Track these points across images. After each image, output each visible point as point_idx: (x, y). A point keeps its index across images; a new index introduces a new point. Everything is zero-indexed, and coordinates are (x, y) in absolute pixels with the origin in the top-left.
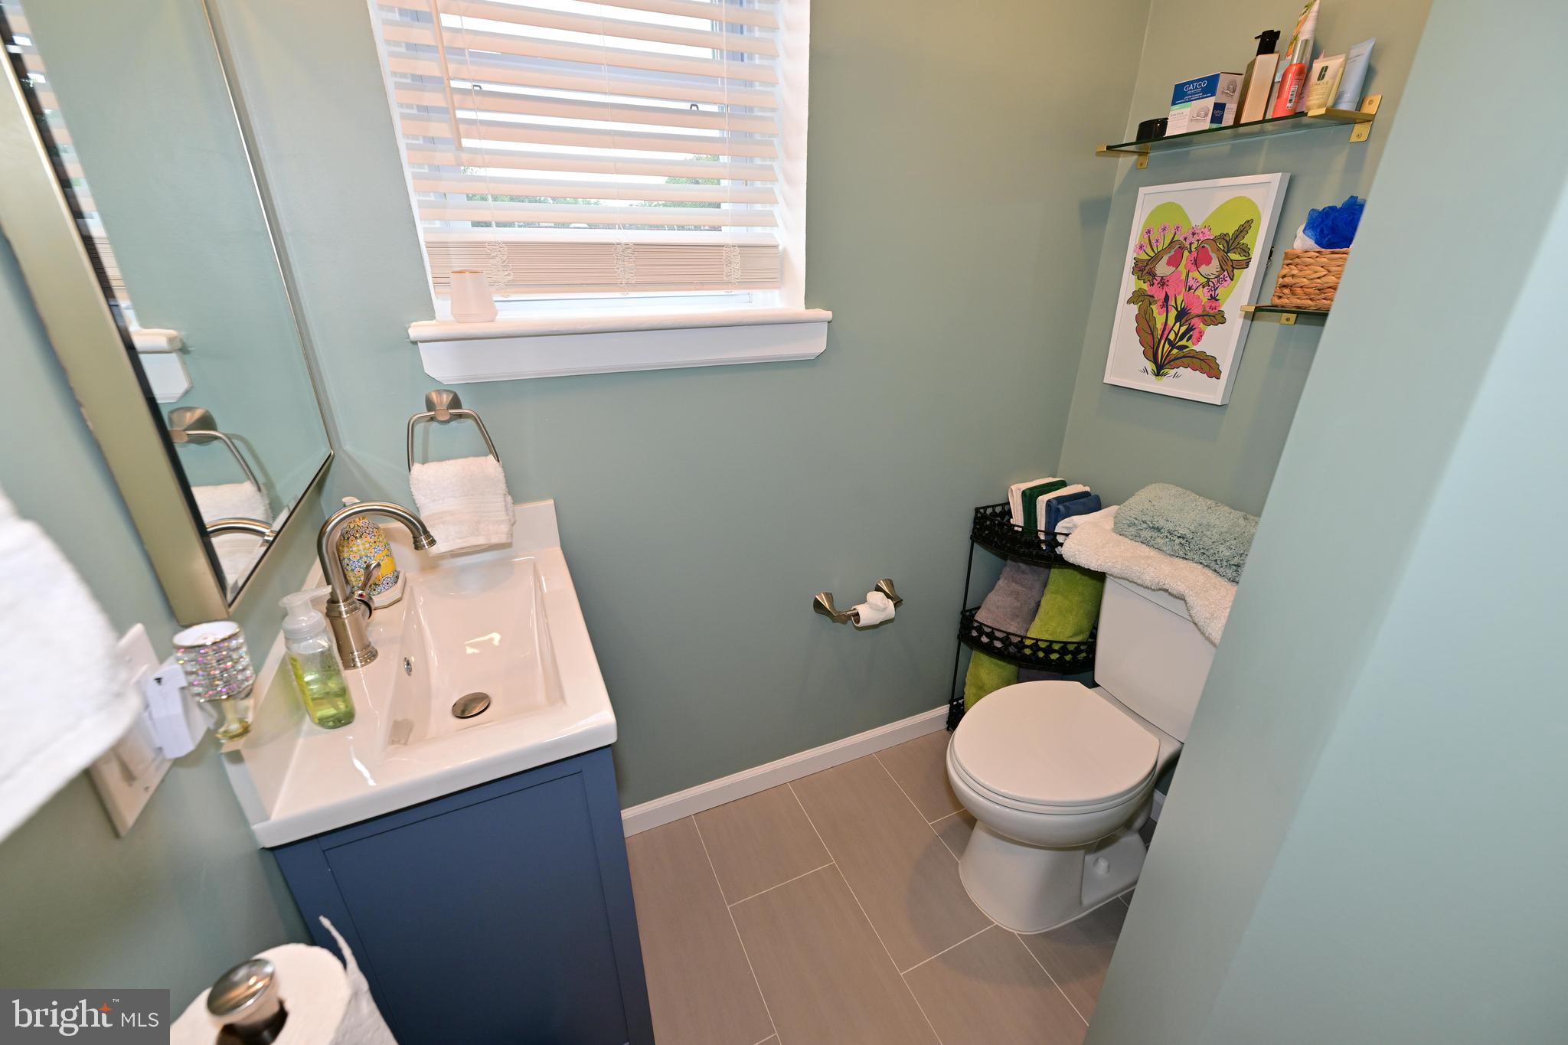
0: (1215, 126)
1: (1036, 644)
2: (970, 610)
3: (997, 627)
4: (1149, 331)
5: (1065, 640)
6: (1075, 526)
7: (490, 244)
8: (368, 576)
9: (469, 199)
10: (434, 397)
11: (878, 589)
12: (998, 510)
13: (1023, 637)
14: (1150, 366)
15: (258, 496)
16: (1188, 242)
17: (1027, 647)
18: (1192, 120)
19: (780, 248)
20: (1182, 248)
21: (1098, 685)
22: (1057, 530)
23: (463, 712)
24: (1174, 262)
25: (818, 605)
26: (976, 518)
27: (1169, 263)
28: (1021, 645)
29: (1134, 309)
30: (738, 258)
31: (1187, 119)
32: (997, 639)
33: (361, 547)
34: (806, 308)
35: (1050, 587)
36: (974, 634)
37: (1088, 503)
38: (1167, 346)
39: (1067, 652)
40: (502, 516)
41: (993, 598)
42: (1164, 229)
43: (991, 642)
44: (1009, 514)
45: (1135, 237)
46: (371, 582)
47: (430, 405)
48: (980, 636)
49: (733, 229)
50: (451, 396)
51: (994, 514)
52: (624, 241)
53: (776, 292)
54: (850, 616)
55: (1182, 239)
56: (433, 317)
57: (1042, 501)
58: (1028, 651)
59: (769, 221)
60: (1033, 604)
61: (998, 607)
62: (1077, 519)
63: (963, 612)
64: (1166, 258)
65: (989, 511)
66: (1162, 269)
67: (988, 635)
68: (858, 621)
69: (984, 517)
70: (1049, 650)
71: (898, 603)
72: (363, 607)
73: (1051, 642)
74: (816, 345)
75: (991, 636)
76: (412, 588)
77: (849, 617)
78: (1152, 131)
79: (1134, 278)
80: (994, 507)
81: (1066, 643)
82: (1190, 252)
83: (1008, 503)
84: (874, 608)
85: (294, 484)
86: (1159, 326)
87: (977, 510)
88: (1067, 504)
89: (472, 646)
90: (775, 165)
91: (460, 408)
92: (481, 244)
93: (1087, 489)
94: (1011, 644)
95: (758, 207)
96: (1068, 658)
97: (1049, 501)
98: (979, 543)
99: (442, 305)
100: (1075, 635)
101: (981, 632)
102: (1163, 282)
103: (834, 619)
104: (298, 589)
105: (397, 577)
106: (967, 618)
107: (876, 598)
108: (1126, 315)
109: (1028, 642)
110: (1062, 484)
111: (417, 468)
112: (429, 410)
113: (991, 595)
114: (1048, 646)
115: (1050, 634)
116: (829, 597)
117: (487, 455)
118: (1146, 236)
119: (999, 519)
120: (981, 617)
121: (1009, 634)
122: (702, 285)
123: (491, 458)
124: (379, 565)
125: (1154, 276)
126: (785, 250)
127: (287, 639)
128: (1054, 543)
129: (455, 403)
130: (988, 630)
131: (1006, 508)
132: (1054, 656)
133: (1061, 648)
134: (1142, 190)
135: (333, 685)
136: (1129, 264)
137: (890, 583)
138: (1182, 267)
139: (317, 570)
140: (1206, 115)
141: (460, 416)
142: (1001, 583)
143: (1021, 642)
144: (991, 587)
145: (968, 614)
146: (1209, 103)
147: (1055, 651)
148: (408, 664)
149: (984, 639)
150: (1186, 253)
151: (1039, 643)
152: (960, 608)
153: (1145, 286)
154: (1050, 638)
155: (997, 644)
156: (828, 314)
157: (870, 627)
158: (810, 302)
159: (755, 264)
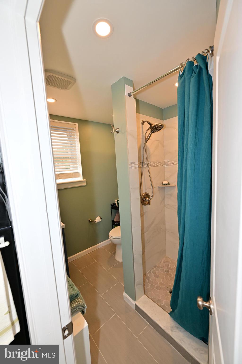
3: (117, 221)
12: (114, 204)
25: (89, 221)
26: (111, 206)
43: (116, 224)
53: (79, 178)
59: (77, 170)
63: (112, 220)
69: (112, 205)
71: (101, 219)
74: (85, 184)
75: (116, 223)
77: (94, 222)
83: (116, 203)
84: (98, 220)
90: (77, 163)
98: (113, 209)
103: (92, 222)
107: (98, 218)
113: (115, 217)
116: (91, 219)
120: (114, 220)
122: (69, 178)
126: (80, 173)
137: (100, 216)
142: (116, 215)
149: (115, 224)
155: (117, 224)
156: (86, 180)
157: (97, 223)
158: (83, 178)
159: (76, 175)
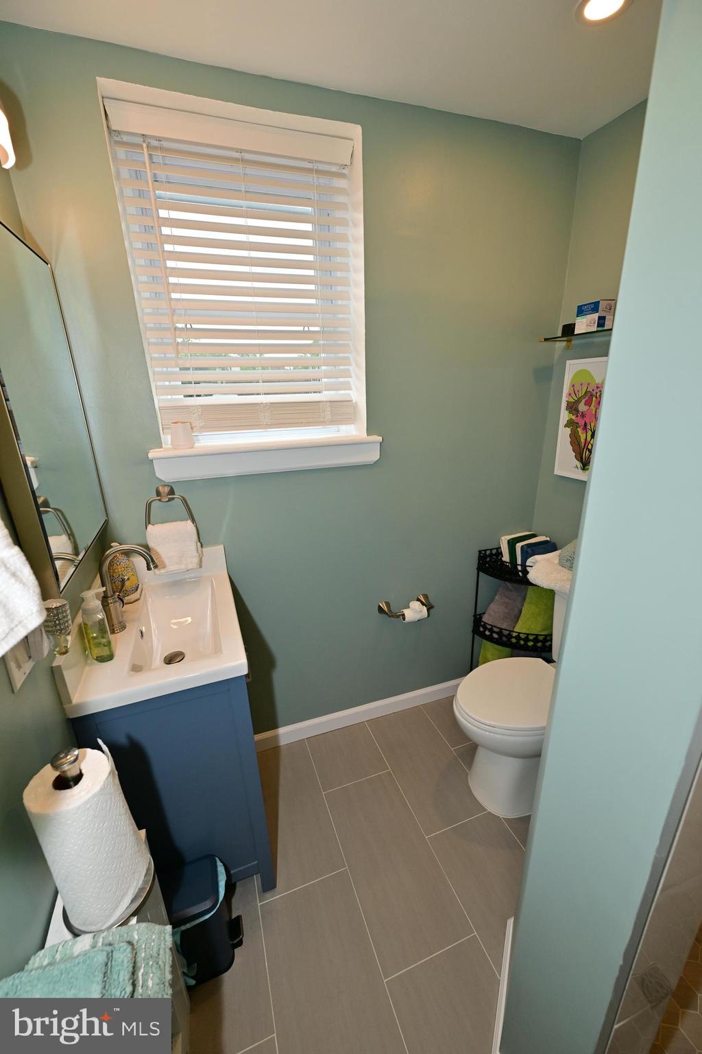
0: (600, 329)
1: (519, 636)
2: (480, 615)
3: (495, 624)
4: (576, 443)
5: (536, 633)
6: (537, 561)
7: (192, 406)
8: (123, 585)
9: (181, 369)
10: (161, 489)
11: (418, 600)
12: (494, 552)
13: (510, 631)
14: (579, 464)
15: (69, 541)
16: (595, 392)
17: (514, 637)
18: (587, 326)
19: (354, 401)
20: (592, 396)
21: (554, 662)
22: (527, 564)
23: (170, 661)
24: (588, 403)
25: (380, 610)
26: (479, 556)
27: (585, 404)
28: (509, 636)
29: (568, 430)
30: (329, 409)
31: (585, 325)
32: (495, 632)
33: (120, 570)
34: (368, 435)
35: (527, 600)
36: (482, 629)
37: (548, 547)
38: (587, 452)
39: (539, 641)
40: (195, 553)
41: (493, 606)
42: (582, 385)
43: (491, 635)
44: (501, 554)
45: (566, 388)
46: (124, 589)
47: (158, 493)
48: (485, 631)
49: (327, 392)
50: (169, 488)
51: (491, 555)
52: (264, 401)
53: (353, 425)
54: (400, 615)
55: (591, 390)
56: (161, 447)
57: (519, 546)
58: (514, 640)
59: (347, 387)
60: (517, 611)
61: (495, 612)
62: (537, 557)
63: (475, 615)
64: (583, 401)
65: (488, 552)
66: (582, 407)
67: (490, 630)
68: (404, 619)
69: (485, 556)
70: (526, 640)
71: (430, 608)
72: (120, 601)
73: (528, 635)
74: (374, 456)
75: (491, 631)
76: (145, 593)
77: (398, 616)
78: (569, 330)
79: (567, 412)
80: (491, 550)
81: (537, 635)
82: (596, 398)
83: (500, 548)
84: (414, 611)
85: (87, 537)
86: (583, 441)
87: (480, 552)
88: (534, 548)
89: (175, 624)
90: (351, 368)
91: (174, 495)
92: (187, 407)
93: (548, 539)
94: (503, 635)
95: (341, 380)
96: (539, 645)
97: (522, 547)
98: (487, 572)
99: (167, 439)
100: (543, 630)
101: (485, 629)
102: (583, 415)
103: (389, 616)
104: (89, 588)
105: (138, 587)
106: (477, 620)
107: (415, 605)
108: (564, 434)
109: (514, 634)
110: (534, 536)
111: (150, 527)
112: (158, 496)
113: (492, 605)
114: (526, 637)
115: (528, 629)
116: (388, 604)
117: (187, 520)
118: (572, 388)
119: (495, 557)
120: (485, 619)
121: (501, 629)
122: (308, 424)
123: (189, 522)
124: (128, 579)
125: (578, 411)
126: (356, 403)
127: (83, 614)
128: (526, 572)
129: (172, 492)
130: (489, 627)
131: (499, 551)
132: (530, 644)
133: (534, 639)
134: (568, 362)
135: (104, 641)
136: (564, 405)
137: (426, 596)
138: (592, 407)
139: (98, 580)
140: (595, 323)
141: (173, 499)
142: (497, 597)
143: (509, 634)
144: (492, 600)
145: (478, 616)
146: (596, 316)
147: (530, 640)
148: (142, 633)
149: (488, 633)
150: (594, 398)
151: (521, 635)
152: (473, 614)
153: (574, 417)
154: (528, 632)
155: (495, 636)
156: (380, 439)
157: (412, 623)
158: (369, 432)
159: (338, 412)
